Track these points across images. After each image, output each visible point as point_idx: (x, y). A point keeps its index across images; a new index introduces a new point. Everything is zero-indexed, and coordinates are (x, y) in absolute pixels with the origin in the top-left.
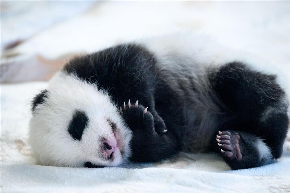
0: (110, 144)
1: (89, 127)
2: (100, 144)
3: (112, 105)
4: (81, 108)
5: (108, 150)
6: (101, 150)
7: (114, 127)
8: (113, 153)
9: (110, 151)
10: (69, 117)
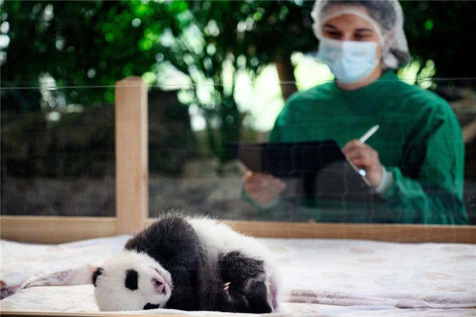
0: (160, 281)
1: (140, 276)
2: (154, 283)
3: (150, 258)
4: (130, 268)
5: (161, 286)
6: (156, 287)
7: (157, 270)
8: (164, 287)
9: (162, 286)
10: (123, 276)
